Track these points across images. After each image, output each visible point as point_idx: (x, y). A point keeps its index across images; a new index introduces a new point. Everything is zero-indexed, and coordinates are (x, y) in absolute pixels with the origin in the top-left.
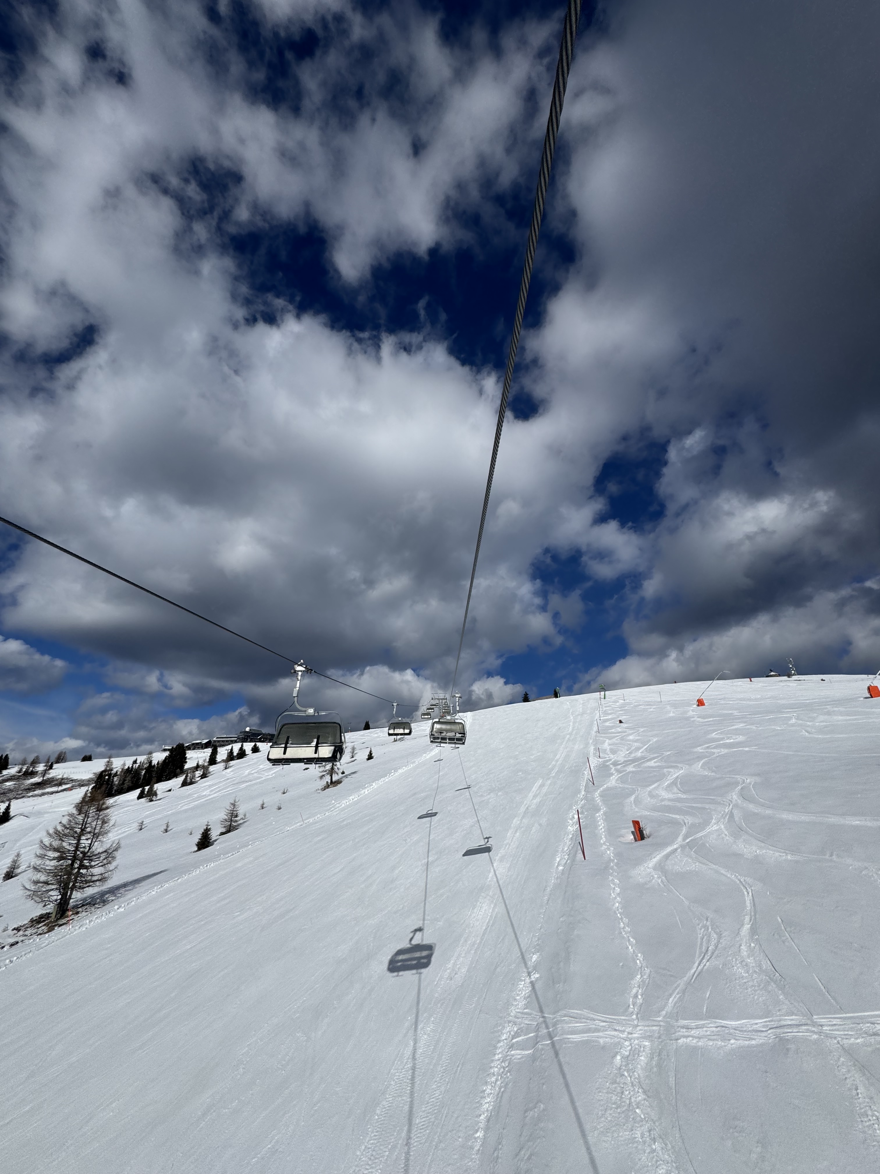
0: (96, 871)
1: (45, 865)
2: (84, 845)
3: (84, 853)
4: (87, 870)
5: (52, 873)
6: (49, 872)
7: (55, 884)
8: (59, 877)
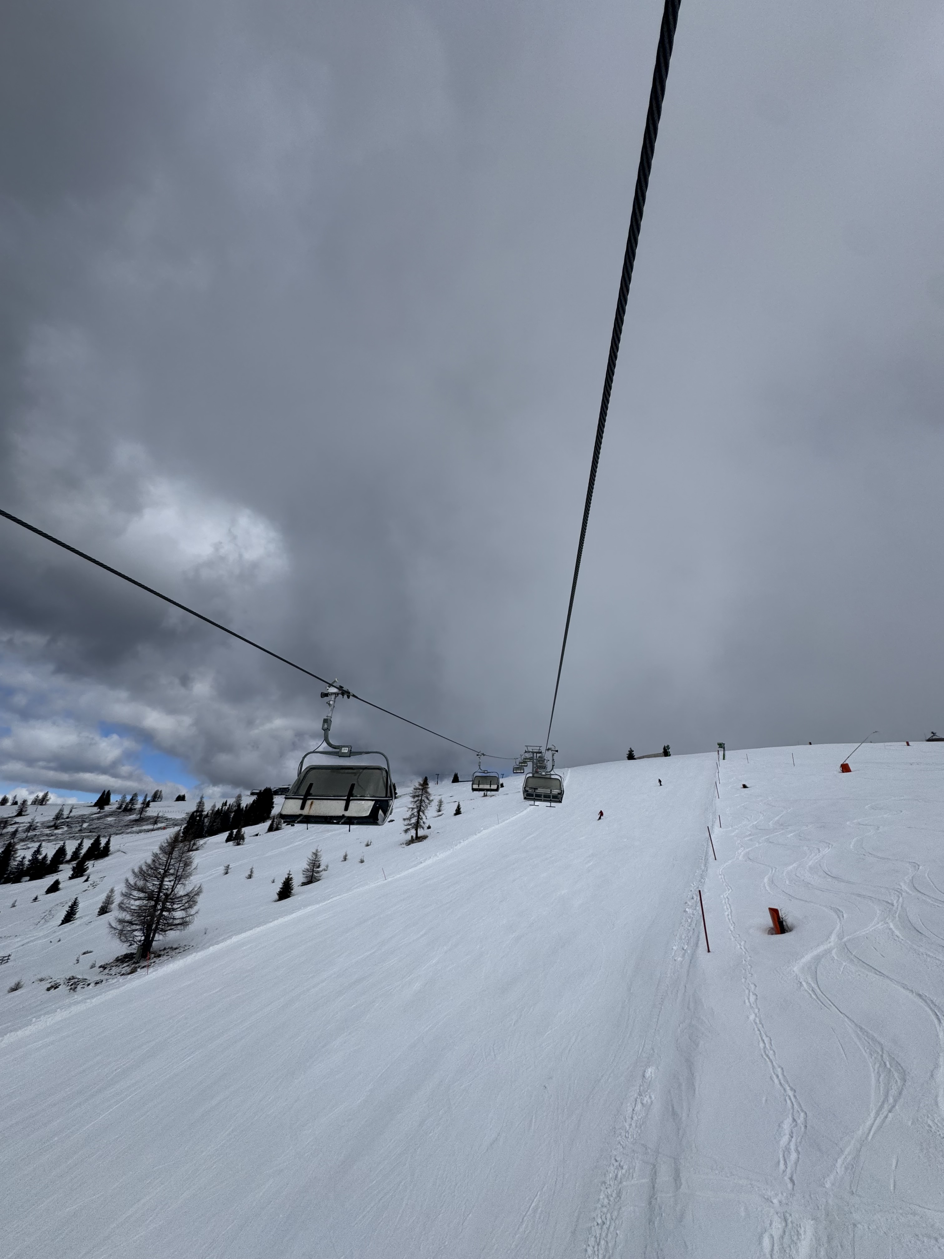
0: (178, 914)
1: (131, 904)
2: (167, 887)
3: (167, 895)
4: (169, 913)
5: (136, 913)
6: (133, 912)
7: (139, 925)
8: (143, 918)
